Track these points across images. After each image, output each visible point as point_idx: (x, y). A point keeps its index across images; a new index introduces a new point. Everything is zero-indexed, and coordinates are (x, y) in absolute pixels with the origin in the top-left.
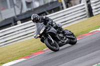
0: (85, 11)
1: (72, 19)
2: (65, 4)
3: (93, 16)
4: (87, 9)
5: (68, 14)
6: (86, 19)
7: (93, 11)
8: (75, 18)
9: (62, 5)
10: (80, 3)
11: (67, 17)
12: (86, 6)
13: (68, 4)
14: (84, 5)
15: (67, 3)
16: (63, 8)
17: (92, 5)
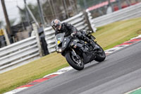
0: (37, 47)
1: (19, 59)
2: (9, 37)
3: (48, 53)
4: (39, 44)
5: (13, 52)
6: (39, 58)
7: (48, 47)
8: (23, 57)
9: (4, 39)
10: (30, 36)
12: (38, 40)
13: (13, 38)
14: (35, 39)
15: (12, 36)
16: (6, 44)
17: (46, 39)
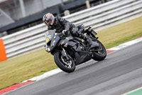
11: (135, 5)
